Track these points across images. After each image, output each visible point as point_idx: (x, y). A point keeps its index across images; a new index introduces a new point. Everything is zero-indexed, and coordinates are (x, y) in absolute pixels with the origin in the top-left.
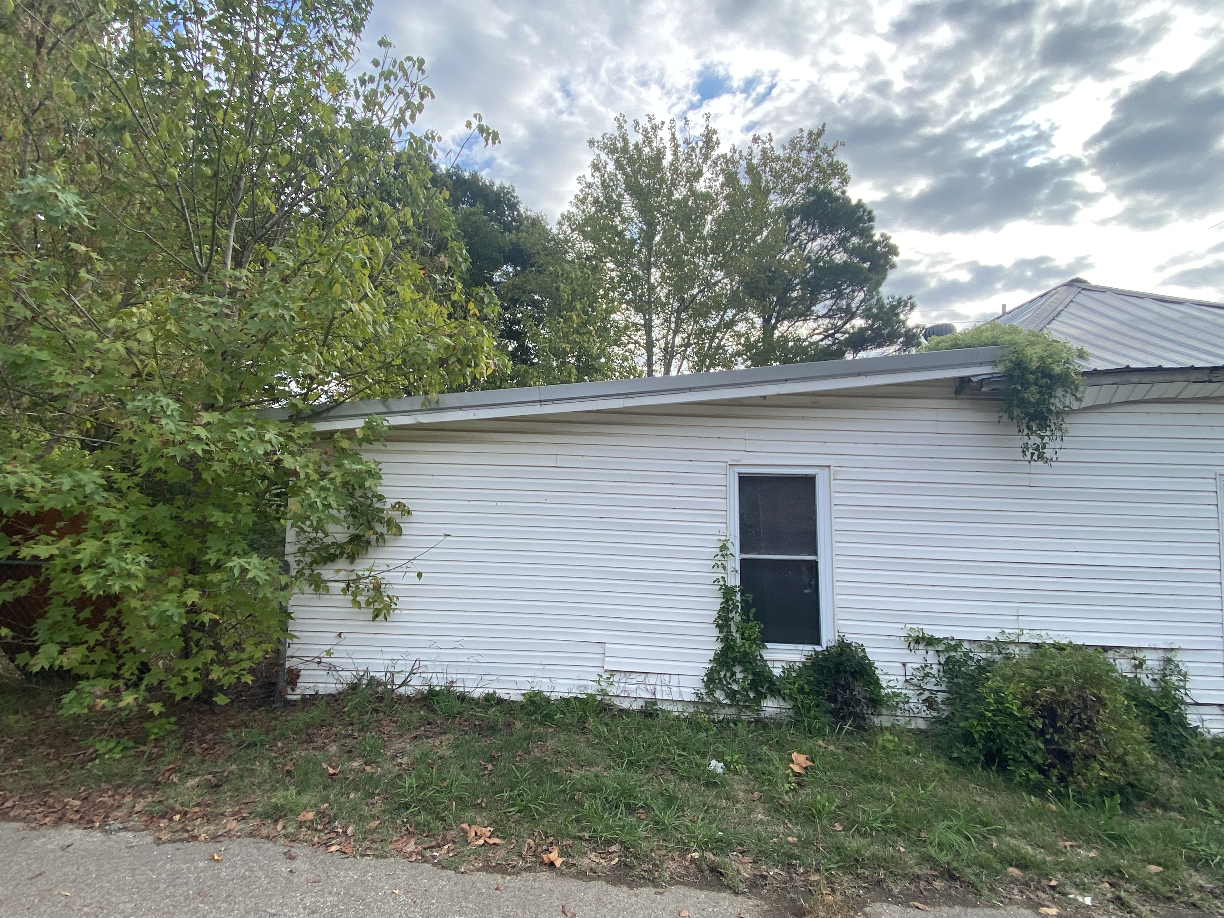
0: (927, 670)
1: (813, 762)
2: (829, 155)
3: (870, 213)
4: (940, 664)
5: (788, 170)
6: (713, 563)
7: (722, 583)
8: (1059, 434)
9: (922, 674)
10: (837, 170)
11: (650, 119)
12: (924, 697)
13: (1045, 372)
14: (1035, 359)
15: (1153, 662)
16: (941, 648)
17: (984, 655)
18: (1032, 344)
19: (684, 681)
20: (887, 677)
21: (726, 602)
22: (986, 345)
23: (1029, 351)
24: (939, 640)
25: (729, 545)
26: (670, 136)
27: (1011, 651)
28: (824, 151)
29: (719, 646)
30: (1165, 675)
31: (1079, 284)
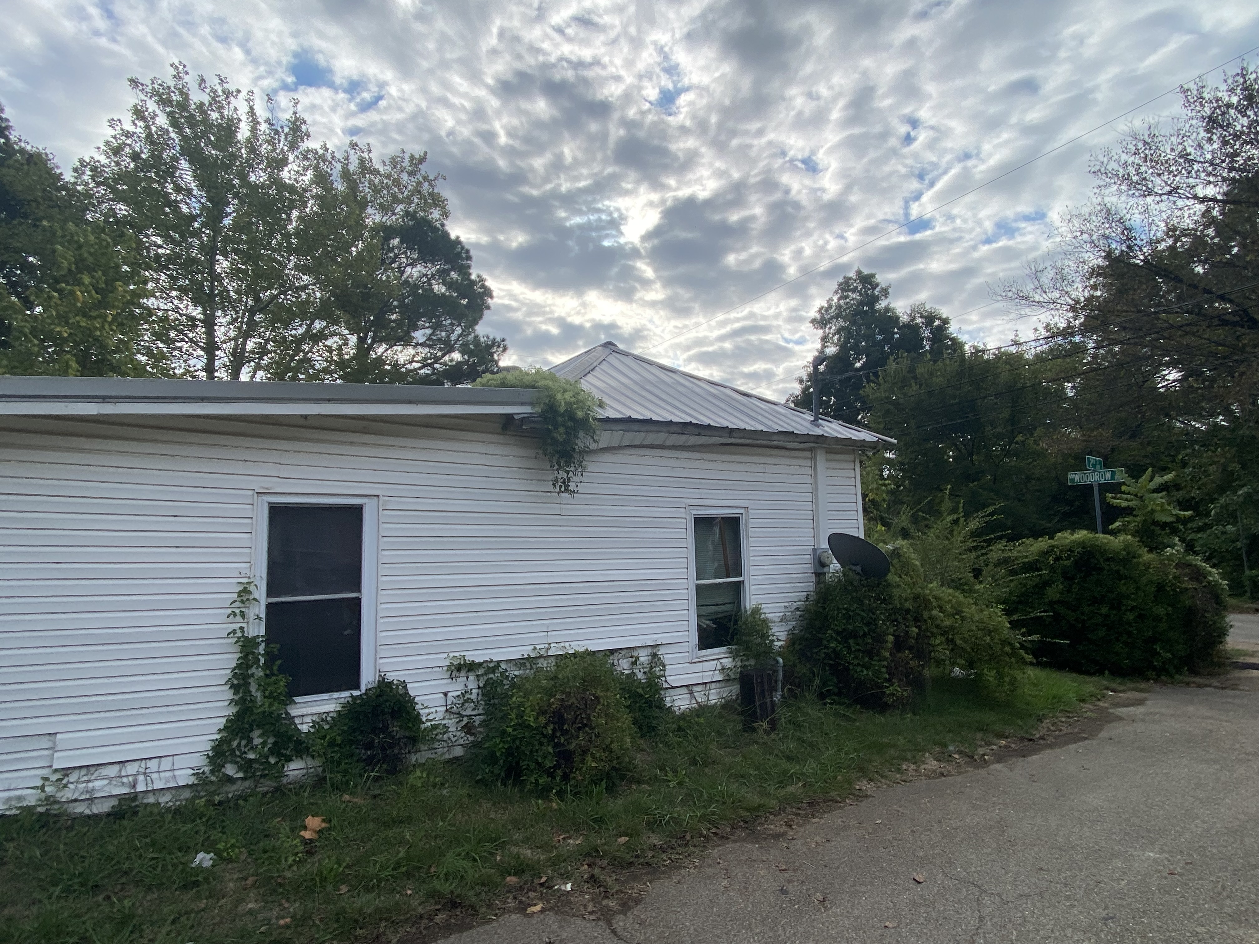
0: (467, 696)
1: (330, 821)
2: (430, 185)
3: (468, 251)
4: (479, 688)
5: (388, 187)
6: (229, 611)
7: (239, 634)
8: (580, 470)
9: (462, 701)
10: (437, 201)
11: (222, 81)
12: (464, 723)
13: (570, 415)
14: (563, 404)
15: (644, 658)
16: (480, 672)
17: (517, 673)
18: (565, 391)
19: (180, 762)
20: (427, 711)
21: (245, 657)
22: (527, 387)
23: (559, 396)
24: (480, 664)
25: (252, 588)
26: (247, 109)
27: (540, 665)
28: (426, 178)
29: (231, 711)
30: (651, 668)
31: (611, 347)
